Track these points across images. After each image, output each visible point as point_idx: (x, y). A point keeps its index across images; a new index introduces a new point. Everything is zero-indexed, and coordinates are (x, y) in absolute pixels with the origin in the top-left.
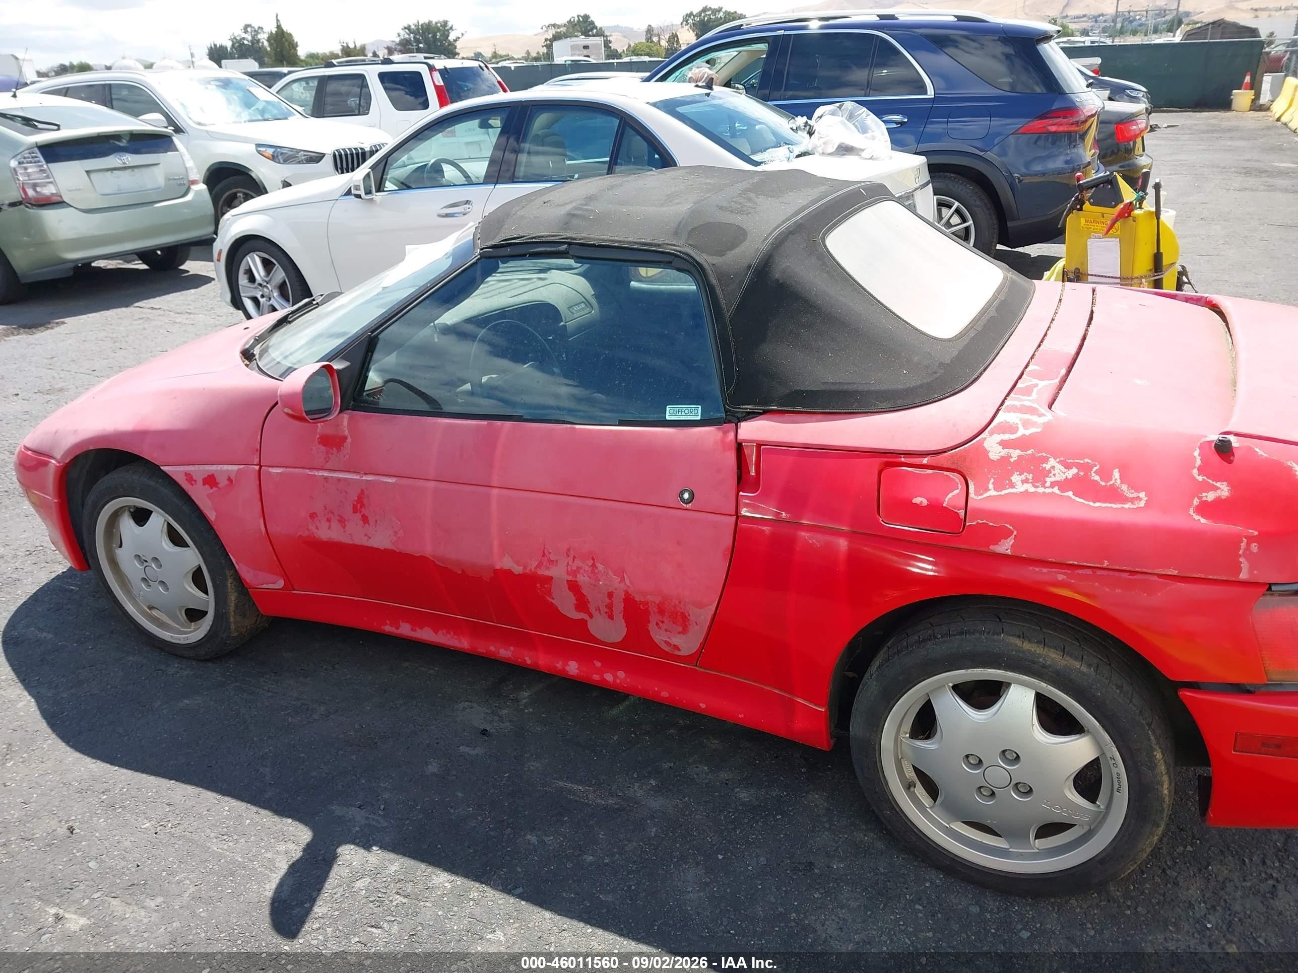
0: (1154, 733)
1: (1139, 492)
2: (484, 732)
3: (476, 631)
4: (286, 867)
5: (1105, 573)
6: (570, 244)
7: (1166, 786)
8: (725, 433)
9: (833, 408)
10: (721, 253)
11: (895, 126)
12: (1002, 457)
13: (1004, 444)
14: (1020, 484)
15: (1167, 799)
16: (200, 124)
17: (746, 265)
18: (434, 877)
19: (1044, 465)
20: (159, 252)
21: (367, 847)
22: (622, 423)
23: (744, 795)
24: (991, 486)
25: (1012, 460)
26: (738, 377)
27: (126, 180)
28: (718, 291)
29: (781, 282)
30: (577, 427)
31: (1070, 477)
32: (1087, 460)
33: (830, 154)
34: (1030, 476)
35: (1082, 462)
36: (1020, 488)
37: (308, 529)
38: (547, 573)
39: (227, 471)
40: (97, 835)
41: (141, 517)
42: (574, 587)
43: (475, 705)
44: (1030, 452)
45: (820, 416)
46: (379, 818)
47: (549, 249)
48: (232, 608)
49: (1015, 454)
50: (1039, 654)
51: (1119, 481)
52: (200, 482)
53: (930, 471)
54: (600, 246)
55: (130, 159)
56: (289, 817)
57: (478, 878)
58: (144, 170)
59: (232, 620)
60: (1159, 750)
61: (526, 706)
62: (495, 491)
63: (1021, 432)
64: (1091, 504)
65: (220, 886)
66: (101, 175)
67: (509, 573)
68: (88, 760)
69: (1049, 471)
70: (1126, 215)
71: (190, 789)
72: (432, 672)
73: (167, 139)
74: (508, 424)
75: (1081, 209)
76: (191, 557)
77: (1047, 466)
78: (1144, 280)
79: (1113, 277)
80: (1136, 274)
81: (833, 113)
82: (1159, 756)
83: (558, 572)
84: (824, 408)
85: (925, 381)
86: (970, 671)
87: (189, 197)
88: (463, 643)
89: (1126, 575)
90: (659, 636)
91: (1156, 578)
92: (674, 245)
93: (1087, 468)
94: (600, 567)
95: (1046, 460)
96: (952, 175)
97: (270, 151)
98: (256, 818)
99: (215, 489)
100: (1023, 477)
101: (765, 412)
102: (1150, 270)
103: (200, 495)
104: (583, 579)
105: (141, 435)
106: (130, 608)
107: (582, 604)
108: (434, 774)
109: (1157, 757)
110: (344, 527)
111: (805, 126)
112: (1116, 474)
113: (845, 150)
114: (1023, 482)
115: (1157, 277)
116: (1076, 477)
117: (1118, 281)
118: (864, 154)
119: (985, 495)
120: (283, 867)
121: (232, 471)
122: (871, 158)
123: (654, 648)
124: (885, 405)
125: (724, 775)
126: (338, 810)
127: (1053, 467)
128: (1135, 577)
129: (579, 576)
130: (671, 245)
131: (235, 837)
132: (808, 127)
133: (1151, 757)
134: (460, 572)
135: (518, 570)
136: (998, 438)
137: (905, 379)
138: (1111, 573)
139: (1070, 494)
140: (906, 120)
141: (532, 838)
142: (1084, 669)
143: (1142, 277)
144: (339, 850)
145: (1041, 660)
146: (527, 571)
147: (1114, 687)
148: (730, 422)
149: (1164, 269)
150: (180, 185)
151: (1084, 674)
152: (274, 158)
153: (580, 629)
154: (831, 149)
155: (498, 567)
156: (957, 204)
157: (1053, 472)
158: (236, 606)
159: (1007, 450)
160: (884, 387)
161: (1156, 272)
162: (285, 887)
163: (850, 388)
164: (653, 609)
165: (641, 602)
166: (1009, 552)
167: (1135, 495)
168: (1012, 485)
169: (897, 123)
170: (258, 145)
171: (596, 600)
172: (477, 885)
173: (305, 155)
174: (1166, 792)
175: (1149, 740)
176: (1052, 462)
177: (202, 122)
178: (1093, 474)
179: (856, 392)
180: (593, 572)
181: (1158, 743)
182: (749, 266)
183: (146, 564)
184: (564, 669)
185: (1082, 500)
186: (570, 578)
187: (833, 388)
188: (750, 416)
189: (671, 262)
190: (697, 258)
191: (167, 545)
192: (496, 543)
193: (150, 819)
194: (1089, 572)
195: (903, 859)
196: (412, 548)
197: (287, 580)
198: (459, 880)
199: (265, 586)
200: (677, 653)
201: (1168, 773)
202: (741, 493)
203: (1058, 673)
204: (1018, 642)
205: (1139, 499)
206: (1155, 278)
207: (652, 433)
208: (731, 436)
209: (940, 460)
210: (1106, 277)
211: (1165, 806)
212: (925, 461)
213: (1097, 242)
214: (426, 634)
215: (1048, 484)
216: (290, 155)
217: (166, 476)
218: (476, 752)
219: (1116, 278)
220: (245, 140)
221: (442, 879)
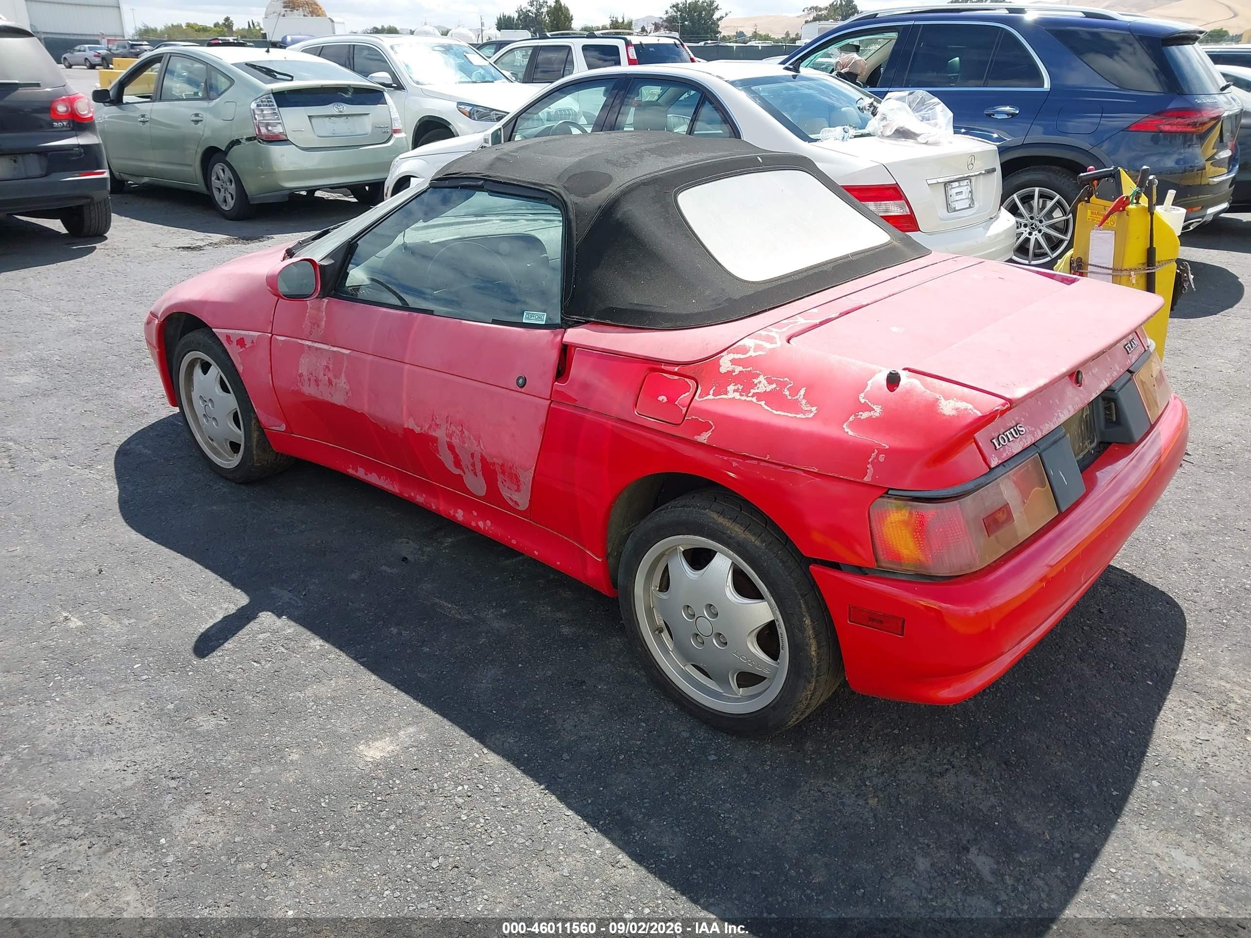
0: (806, 603)
1: (812, 407)
2: (405, 559)
3: (404, 479)
4: (221, 617)
5: (766, 464)
6: (486, 180)
7: (813, 648)
8: (556, 335)
9: (631, 323)
10: (584, 195)
11: (1006, 117)
12: (728, 371)
13: (734, 362)
14: (732, 392)
15: (815, 659)
16: (418, 83)
17: (597, 206)
18: (312, 641)
19: (754, 380)
20: (367, 188)
21: (279, 616)
22: (495, 322)
23: (566, 630)
24: (711, 392)
25: (734, 374)
26: (573, 294)
27: (341, 127)
28: (574, 224)
29: (620, 221)
30: (464, 322)
31: (768, 390)
32: (786, 379)
33: (889, 137)
34: (741, 387)
35: (782, 380)
36: (731, 395)
37: (298, 386)
38: (434, 434)
39: (252, 336)
40: (116, 577)
41: (206, 368)
42: (451, 447)
43: (410, 542)
44: (749, 369)
45: (621, 329)
46: (298, 600)
47: (472, 183)
48: (255, 444)
49: (738, 369)
50: (728, 527)
51: (801, 397)
52: (235, 343)
53: (676, 377)
54: (505, 183)
55: (347, 109)
56: (239, 588)
57: (340, 648)
58: (355, 118)
59: (255, 452)
60: (808, 617)
61: (445, 548)
62: (407, 367)
63: (751, 353)
64: (774, 412)
65: (174, 620)
66: (320, 120)
67: (412, 431)
68: (134, 532)
69: (756, 385)
70: (1121, 209)
71: (187, 560)
72: (394, 515)
73: (379, 93)
74: (421, 315)
75: (1088, 201)
76: (231, 401)
77: (756, 381)
78: (1132, 273)
79: (1106, 268)
80: (1126, 267)
81: (900, 99)
82: (808, 621)
83: (440, 434)
84: (625, 323)
85: (706, 310)
86: (686, 536)
87: (389, 144)
88: (394, 488)
89: (781, 468)
90: (506, 493)
91: (802, 473)
92: (553, 186)
93: (783, 385)
94: (466, 433)
95: (757, 376)
96: (1058, 168)
97: (468, 109)
98: (219, 585)
99: (244, 349)
100: (736, 387)
101: (587, 322)
102: (1143, 264)
103: (234, 351)
104: (456, 441)
105: (202, 304)
106: (198, 438)
107: (457, 463)
108: (354, 580)
109: (806, 622)
110: (318, 386)
111: (870, 107)
112: (802, 392)
113: (903, 134)
114: (735, 391)
115: (1151, 271)
116: (772, 391)
117: (1110, 272)
118: (919, 139)
119: (705, 398)
120: (220, 617)
121: (255, 336)
122: (926, 143)
123: (502, 502)
124: (668, 325)
125: (559, 615)
126: (274, 590)
127: (760, 382)
128: (787, 470)
129: (453, 438)
130: (551, 186)
131: (200, 594)
132: (872, 108)
133: (802, 622)
134: (385, 428)
135: (417, 430)
136: (732, 356)
137: (693, 306)
138: (771, 465)
139: (763, 403)
140: (1017, 112)
141: (394, 630)
142: (757, 543)
143: (1131, 270)
144: (260, 614)
145: (728, 532)
146: (423, 431)
147: (778, 561)
148: (562, 328)
149: (1157, 264)
150: (385, 132)
151: (756, 547)
152: (470, 115)
153: (458, 481)
154: (889, 132)
155: (406, 427)
156: (1058, 197)
157: (758, 386)
158: (258, 442)
159: (733, 366)
160: (675, 311)
161: (1148, 266)
162: (214, 629)
163: (646, 309)
164: (498, 470)
165: (491, 464)
166: (705, 442)
167: (808, 409)
168: (726, 393)
169: (1008, 114)
170: (459, 103)
171: (465, 460)
172: (337, 651)
173: (496, 114)
174: (813, 653)
175: (800, 607)
176: (761, 378)
177: (420, 81)
178: (786, 390)
179: (653, 313)
180: (461, 435)
181: (808, 610)
182: (600, 207)
183: (206, 404)
184: (454, 516)
185: (769, 409)
186: (448, 440)
187: (636, 308)
188: (577, 324)
189: (547, 199)
190: (565, 198)
191: (218, 389)
192: (405, 408)
193: (152, 574)
194: (755, 462)
195: (655, 692)
196: (356, 406)
197: (288, 426)
198: (327, 646)
199: (273, 428)
200: (518, 508)
201: (816, 636)
202: (556, 383)
203: (739, 544)
204: (715, 516)
205: (811, 411)
206: (1148, 271)
207: (510, 331)
208: (559, 338)
209: (687, 370)
210: (1101, 267)
211: (813, 665)
212: (676, 369)
213: (1099, 233)
214: (373, 478)
215: (750, 395)
216: (485, 113)
217: (214, 334)
218: (392, 571)
219: (1109, 269)
220: (450, 98)
221: (317, 643)
